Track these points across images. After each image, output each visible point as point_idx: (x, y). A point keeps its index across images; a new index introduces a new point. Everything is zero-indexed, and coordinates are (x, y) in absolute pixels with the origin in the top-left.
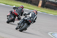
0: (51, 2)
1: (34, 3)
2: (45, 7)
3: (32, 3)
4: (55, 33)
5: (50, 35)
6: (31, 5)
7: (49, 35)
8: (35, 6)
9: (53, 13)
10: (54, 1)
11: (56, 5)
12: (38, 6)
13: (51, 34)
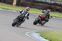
1: (8, 2)
2: (20, 5)
3: (5, 2)
4: (32, 33)
6: (5, 4)
8: (9, 5)
11: (32, 3)
12: (12, 5)
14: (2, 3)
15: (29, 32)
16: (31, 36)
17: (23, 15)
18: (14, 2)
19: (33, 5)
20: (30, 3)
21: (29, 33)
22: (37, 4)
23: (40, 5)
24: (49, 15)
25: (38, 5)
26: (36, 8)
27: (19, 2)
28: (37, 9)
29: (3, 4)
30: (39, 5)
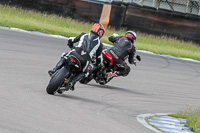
0: (144, 7)
1: (85, 13)
2: (124, 26)
3: (75, 15)
4: (160, 116)
5: (143, 122)
6: (74, 22)
7: (140, 124)
8: (87, 25)
9: (150, 46)
10: (153, 5)
11: (160, 20)
13: (147, 119)
14: (65, 16)
15: (148, 115)
16: (156, 128)
17: (83, 53)
18: (102, 14)
19: (164, 25)
20: (156, 19)
21: (150, 118)
22: (179, 23)
23: (188, 27)
24: (134, 49)
25: (180, 27)
26: (173, 36)
27: (121, 17)
28: (179, 38)
29: (69, 20)
30: (185, 27)
